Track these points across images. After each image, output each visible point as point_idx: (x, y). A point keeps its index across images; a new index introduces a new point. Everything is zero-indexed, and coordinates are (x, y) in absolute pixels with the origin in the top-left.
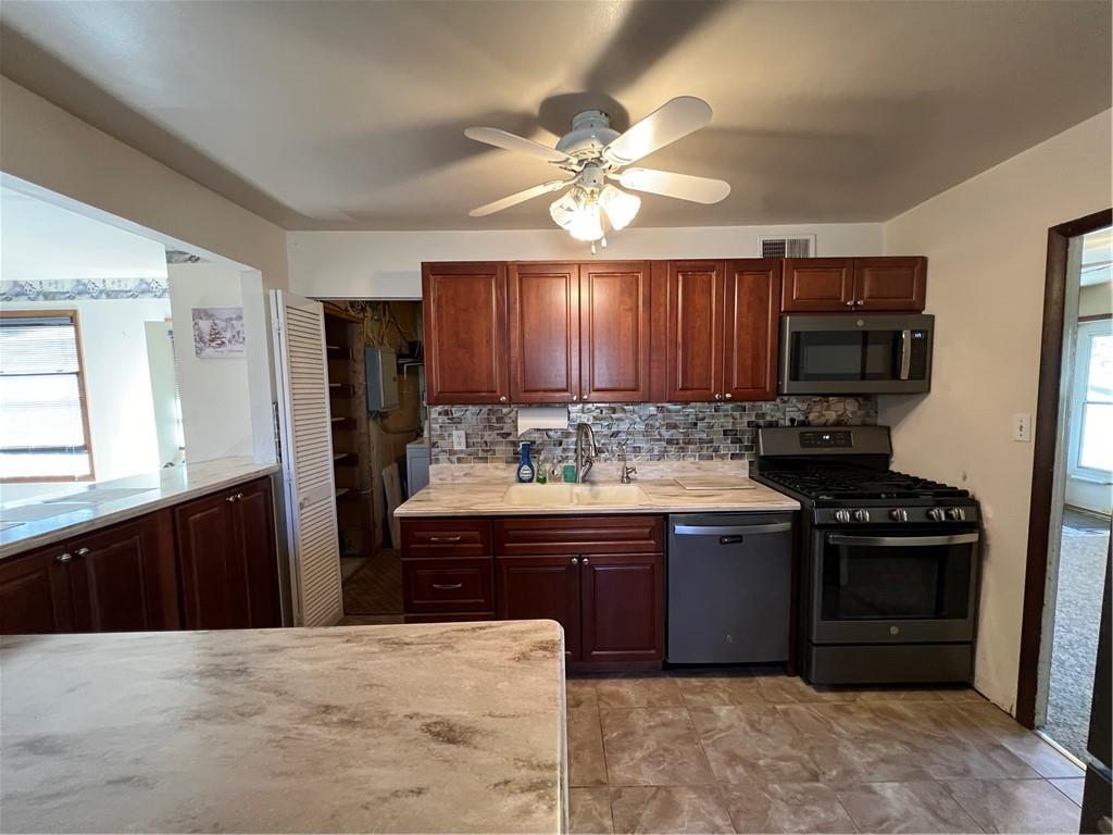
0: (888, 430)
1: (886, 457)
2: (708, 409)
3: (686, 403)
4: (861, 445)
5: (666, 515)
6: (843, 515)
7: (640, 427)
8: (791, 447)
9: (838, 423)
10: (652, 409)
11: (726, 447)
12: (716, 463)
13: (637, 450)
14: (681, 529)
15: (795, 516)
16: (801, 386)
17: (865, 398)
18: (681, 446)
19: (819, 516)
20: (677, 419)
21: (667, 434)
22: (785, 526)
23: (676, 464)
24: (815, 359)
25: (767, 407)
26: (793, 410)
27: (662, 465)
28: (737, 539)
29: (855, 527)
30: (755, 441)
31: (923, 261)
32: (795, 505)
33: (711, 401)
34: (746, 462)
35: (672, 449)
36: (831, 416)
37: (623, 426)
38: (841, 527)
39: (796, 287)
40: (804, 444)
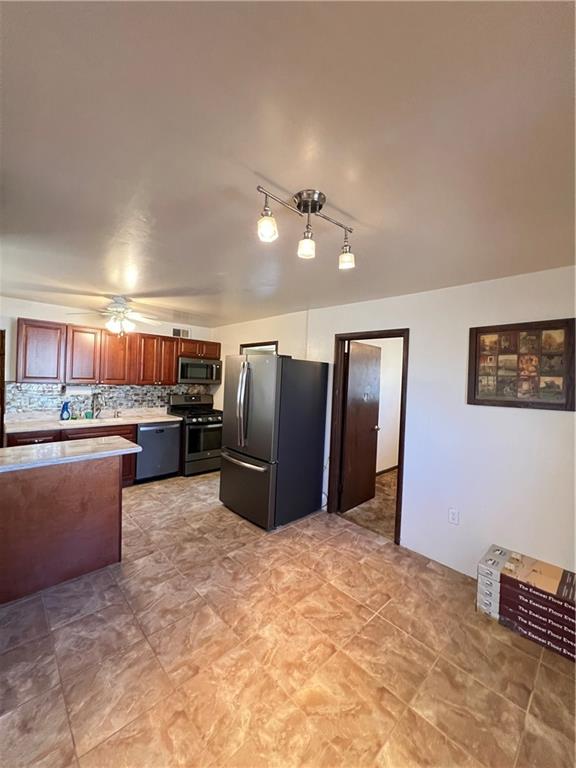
0: (212, 396)
1: (212, 405)
2: (152, 388)
3: (143, 385)
4: (204, 401)
5: (137, 425)
6: (194, 420)
7: (123, 395)
8: (182, 402)
9: (198, 394)
10: (128, 387)
11: (159, 403)
12: (154, 408)
13: (121, 404)
14: (142, 429)
15: (182, 423)
16: (184, 381)
17: (206, 385)
18: (140, 402)
19: (188, 421)
20: (139, 392)
21: (135, 398)
22: (178, 425)
23: (137, 410)
24: (190, 372)
25: (174, 388)
26: (183, 389)
27: (132, 410)
28: (162, 431)
29: (198, 423)
30: (169, 400)
31: (220, 344)
32: (181, 419)
33: (153, 384)
34: (166, 408)
35: (137, 404)
36: (196, 391)
37: (115, 395)
38: (194, 424)
39: (183, 347)
40: (186, 400)
